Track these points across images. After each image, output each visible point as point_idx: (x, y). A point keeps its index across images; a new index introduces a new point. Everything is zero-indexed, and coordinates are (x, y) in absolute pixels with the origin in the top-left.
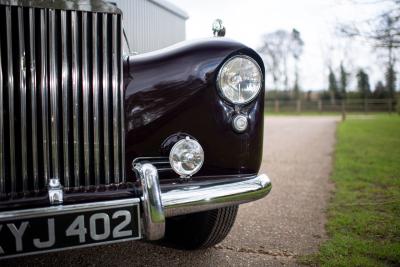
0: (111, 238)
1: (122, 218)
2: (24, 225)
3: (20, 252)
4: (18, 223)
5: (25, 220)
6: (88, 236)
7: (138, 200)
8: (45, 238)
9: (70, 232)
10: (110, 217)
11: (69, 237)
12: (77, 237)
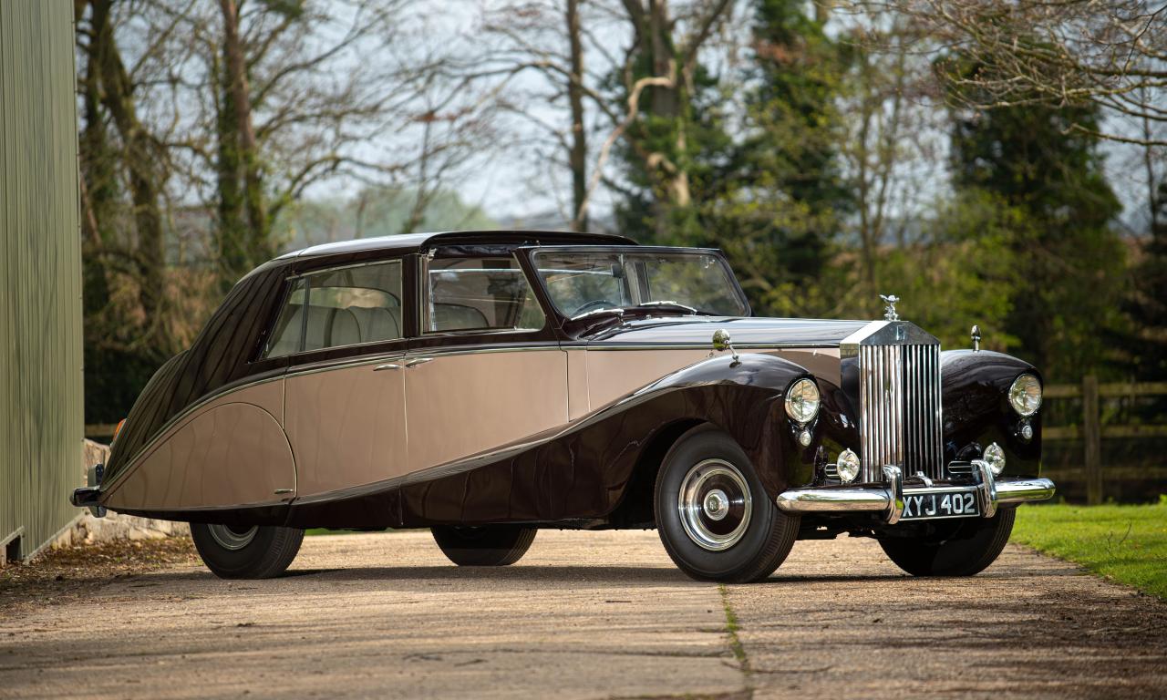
0: (963, 513)
1: (969, 499)
2: (921, 498)
4: (918, 496)
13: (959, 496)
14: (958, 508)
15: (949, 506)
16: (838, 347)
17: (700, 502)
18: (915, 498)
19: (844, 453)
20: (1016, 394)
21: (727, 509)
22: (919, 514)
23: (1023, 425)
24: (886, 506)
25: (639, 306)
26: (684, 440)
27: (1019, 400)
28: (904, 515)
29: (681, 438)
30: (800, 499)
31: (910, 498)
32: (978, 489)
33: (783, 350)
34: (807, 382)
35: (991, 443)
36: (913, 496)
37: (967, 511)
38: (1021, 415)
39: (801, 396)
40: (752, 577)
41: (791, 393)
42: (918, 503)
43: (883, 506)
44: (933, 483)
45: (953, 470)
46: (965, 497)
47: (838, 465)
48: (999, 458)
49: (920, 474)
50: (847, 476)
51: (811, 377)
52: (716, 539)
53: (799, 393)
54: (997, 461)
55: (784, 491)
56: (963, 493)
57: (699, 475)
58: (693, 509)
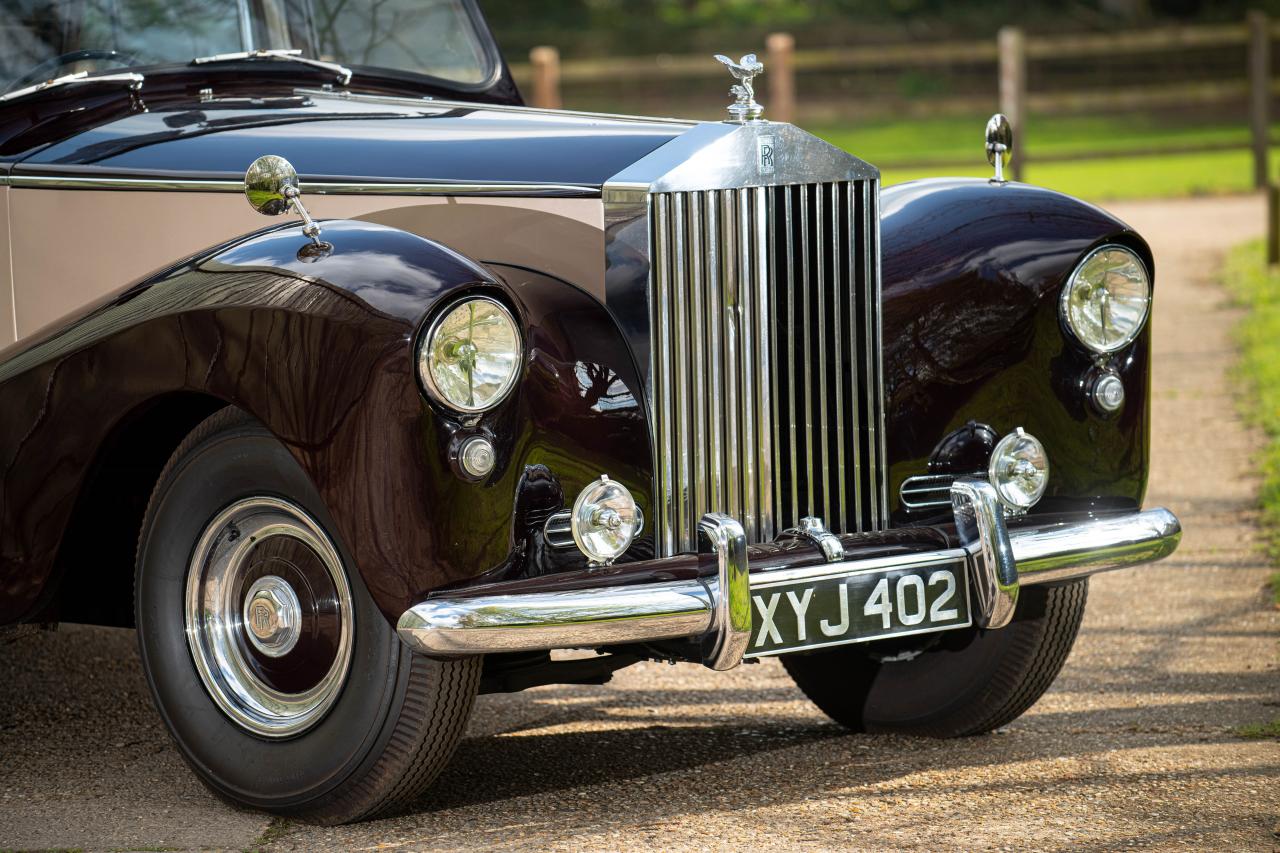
0: (926, 622)
1: (942, 586)
2: (808, 593)
3: (802, 643)
4: (799, 590)
5: (808, 585)
6: (894, 616)
7: (961, 552)
8: (835, 620)
9: (870, 609)
10: (926, 580)
11: (869, 616)
12: (879, 617)
13: (915, 580)
14: (912, 609)
15: (885, 609)
16: (597, 196)
17: (238, 610)
18: (792, 596)
19: (594, 489)
20: (1084, 295)
21: (298, 630)
22: (802, 636)
23: (1097, 374)
24: (708, 622)
25: (193, 64)
26: (199, 442)
27: (1090, 311)
28: (760, 642)
29: (191, 437)
30: (466, 622)
31: (776, 597)
32: (969, 555)
33: (459, 200)
34: (484, 306)
35: (1012, 430)
36: (783, 590)
37: (935, 616)
38: (1094, 352)
39: (467, 342)
40: (358, 810)
41: (437, 334)
42: (800, 608)
43: (701, 623)
44: (846, 544)
45: (911, 498)
46: (933, 581)
47: (575, 520)
48: (1030, 467)
49: (814, 525)
50: (601, 548)
51: (496, 293)
52: (272, 705)
53: (463, 335)
54: (1027, 476)
55: (422, 598)
56: (924, 573)
57: (235, 535)
58: (222, 628)
